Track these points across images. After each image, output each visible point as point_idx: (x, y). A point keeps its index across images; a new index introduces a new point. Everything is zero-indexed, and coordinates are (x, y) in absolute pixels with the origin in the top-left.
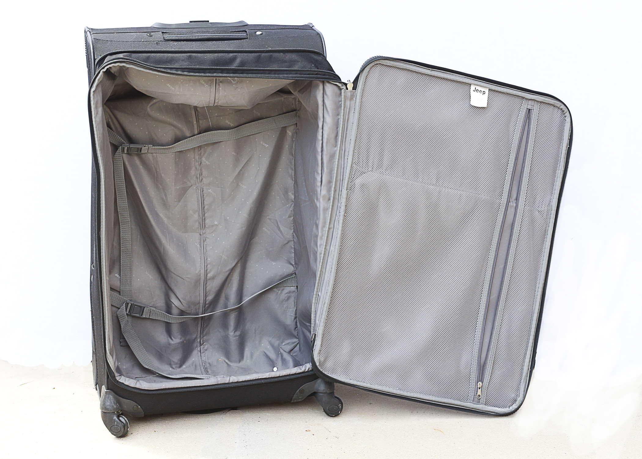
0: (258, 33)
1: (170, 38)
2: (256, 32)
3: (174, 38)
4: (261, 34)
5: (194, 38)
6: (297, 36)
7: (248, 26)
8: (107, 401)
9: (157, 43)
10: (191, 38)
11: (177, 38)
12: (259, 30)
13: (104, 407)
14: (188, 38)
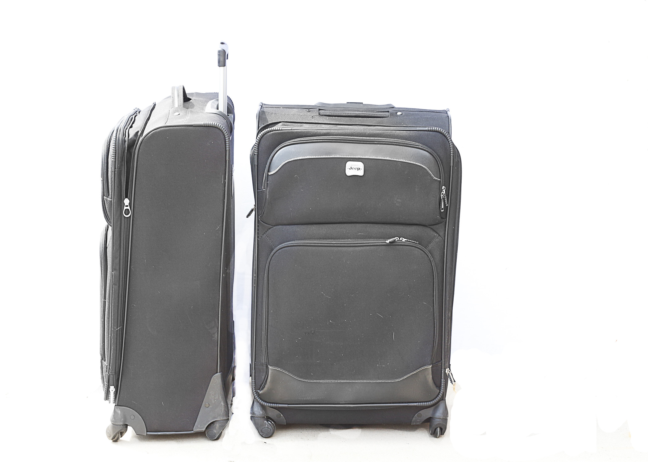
0: (399, 113)
1: (325, 114)
2: (397, 113)
3: (327, 114)
4: (402, 114)
5: (344, 115)
6: (430, 118)
7: (394, 108)
8: (255, 407)
9: (312, 117)
10: (342, 114)
11: (330, 114)
12: (400, 111)
13: (252, 412)
14: (340, 114)
